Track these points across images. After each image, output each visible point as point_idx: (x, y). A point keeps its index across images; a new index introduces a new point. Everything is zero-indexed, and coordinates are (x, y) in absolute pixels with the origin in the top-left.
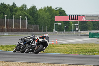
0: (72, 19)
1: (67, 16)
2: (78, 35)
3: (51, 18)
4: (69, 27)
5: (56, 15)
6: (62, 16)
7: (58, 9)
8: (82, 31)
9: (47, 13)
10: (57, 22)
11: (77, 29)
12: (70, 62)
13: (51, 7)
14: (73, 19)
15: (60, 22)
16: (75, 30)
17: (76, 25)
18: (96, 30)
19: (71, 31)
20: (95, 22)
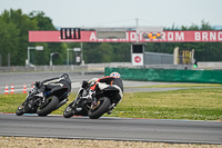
0: (67, 38)
1: (56, 30)
2: (80, 74)
3: (21, 35)
4: (61, 55)
5: (32, 29)
6: (45, 30)
7: (35, 14)
8: (89, 65)
9: (11, 24)
10: (34, 44)
11: (78, 59)
12: (62, 134)
13: (20, 11)
14: (70, 38)
15: (40, 44)
16: (74, 63)
17: (76, 50)
18: (121, 61)
19: (65, 63)
20: (118, 43)
